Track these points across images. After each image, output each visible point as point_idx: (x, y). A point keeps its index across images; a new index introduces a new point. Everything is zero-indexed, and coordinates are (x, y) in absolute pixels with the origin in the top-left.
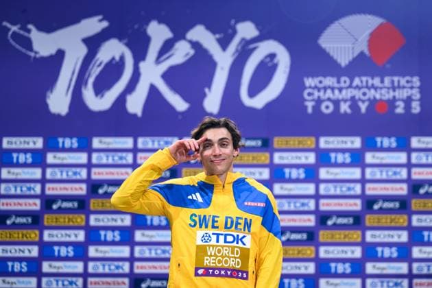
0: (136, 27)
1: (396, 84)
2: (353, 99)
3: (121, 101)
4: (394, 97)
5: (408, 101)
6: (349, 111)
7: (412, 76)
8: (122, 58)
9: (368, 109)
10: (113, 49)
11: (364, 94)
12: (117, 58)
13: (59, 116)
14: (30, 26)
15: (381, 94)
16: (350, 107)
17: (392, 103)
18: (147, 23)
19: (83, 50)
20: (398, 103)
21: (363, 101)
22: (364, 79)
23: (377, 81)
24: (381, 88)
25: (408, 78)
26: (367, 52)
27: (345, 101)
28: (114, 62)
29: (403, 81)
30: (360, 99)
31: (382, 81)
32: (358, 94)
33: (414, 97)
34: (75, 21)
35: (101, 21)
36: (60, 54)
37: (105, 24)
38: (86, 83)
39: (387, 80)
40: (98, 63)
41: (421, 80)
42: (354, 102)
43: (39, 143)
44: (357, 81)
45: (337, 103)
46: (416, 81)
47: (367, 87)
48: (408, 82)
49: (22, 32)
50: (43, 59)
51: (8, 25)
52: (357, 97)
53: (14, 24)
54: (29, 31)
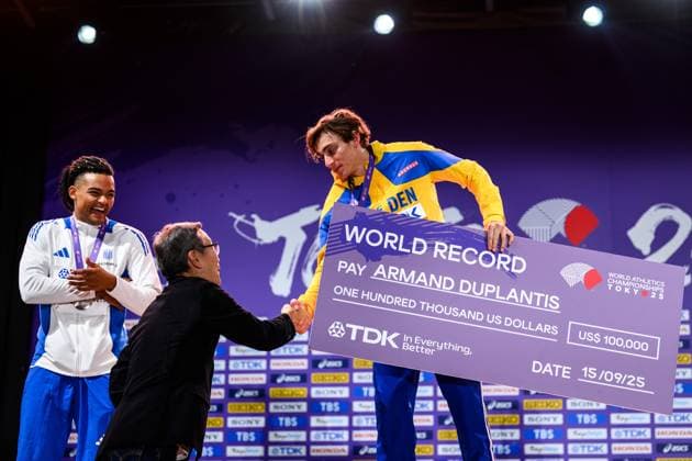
13: (281, 297)
14: (254, 216)
19: (303, 237)
26: (564, 233)
34: (295, 210)
35: (317, 209)
36: (282, 241)
38: (305, 267)
49: (247, 222)
50: (266, 245)
51: (234, 215)
53: (239, 214)
54: (253, 220)
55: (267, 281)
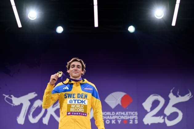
1: (130, 114)
2: (116, 119)
3: (41, 120)
4: (129, 118)
5: (134, 120)
6: (115, 123)
7: (135, 112)
9: (121, 122)
11: (120, 117)
12: (40, 106)
13: (21, 125)
15: (125, 118)
16: (115, 122)
17: (129, 120)
19: (29, 103)
20: (130, 120)
21: (119, 120)
22: (120, 112)
23: (124, 113)
24: (125, 116)
25: (134, 112)
26: (120, 104)
27: (114, 120)
28: (39, 107)
29: (132, 113)
30: (118, 119)
31: (125, 113)
32: (118, 117)
33: (135, 119)
34: (26, 94)
35: (35, 94)
36: (22, 105)
37: (36, 95)
38: (30, 114)
39: (127, 113)
40: (34, 107)
41: (138, 113)
42: (116, 120)
44: (117, 113)
45: (111, 120)
46: (136, 113)
47: (121, 115)
48: (134, 113)
49: (9, 98)
50: (16, 106)
52: (117, 119)
53: (6, 95)
54: (11, 97)
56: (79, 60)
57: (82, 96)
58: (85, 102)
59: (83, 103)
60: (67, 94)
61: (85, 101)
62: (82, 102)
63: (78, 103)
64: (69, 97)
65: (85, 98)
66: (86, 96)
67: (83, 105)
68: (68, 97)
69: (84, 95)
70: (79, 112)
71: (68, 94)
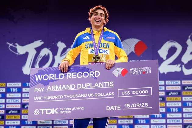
0: (53, 44)
7: (150, 60)
8: (49, 55)
10: (45, 52)
12: (47, 55)
13: (26, 75)
14: (16, 44)
18: (57, 42)
19: (35, 52)
22: (133, 61)
25: (148, 60)
26: (134, 51)
31: (139, 61)
34: (32, 42)
35: (41, 42)
36: (27, 54)
37: (42, 43)
38: (36, 64)
40: (40, 56)
43: (20, 85)
49: (13, 46)
50: (21, 55)
51: (9, 44)
54: (16, 46)
55: (21, 69)
56: (102, 8)
57: (104, 45)
58: (107, 52)
59: (105, 53)
60: (87, 44)
61: (107, 50)
62: (104, 51)
63: (100, 52)
64: (90, 47)
65: (107, 47)
66: (108, 46)
67: (105, 55)
68: (88, 47)
69: (106, 44)
70: (101, 62)
71: (89, 44)
